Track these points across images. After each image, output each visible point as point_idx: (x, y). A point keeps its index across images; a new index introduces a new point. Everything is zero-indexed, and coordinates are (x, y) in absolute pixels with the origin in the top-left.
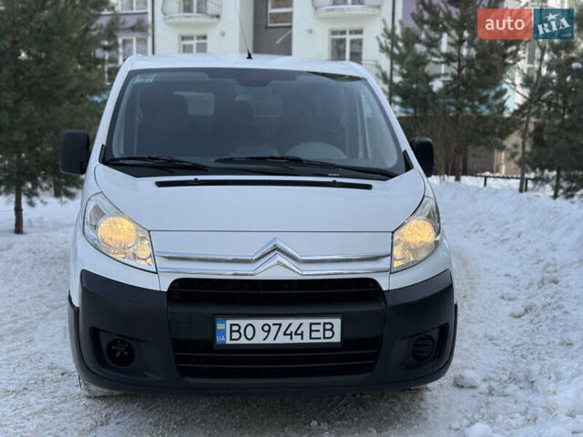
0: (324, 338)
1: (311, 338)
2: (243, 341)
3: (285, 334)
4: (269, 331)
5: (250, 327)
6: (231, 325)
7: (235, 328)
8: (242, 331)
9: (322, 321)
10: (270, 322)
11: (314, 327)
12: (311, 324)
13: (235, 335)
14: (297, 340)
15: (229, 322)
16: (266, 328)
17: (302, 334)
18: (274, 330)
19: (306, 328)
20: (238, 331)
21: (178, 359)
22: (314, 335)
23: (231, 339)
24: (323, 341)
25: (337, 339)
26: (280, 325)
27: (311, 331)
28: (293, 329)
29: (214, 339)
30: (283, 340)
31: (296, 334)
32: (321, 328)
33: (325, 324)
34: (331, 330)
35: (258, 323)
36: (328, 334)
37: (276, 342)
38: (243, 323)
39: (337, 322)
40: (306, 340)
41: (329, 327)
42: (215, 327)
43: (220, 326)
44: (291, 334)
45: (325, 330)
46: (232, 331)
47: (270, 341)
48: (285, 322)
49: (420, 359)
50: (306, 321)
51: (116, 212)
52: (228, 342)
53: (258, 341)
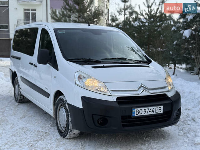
0: (159, 112)
2: (139, 115)
3: (150, 112)
4: (146, 111)
5: (141, 110)
6: (136, 110)
7: (137, 111)
8: (139, 112)
9: (158, 107)
10: (146, 108)
11: (157, 109)
12: (156, 108)
13: (137, 113)
14: (152, 113)
15: (136, 109)
16: (145, 110)
17: (154, 111)
18: (147, 110)
19: (154, 110)
20: (138, 112)
21: (122, 122)
22: (157, 111)
23: (136, 114)
24: (159, 113)
25: (162, 112)
26: (148, 109)
27: (156, 110)
28: (151, 110)
29: (132, 114)
30: (149, 113)
32: (158, 109)
33: (159, 108)
34: (161, 109)
35: (143, 109)
36: (160, 111)
37: (148, 114)
38: (139, 109)
39: (162, 107)
40: (155, 113)
41: (160, 108)
42: (132, 111)
43: (133, 111)
44: (151, 112)
45: (159, 109)
46: (136, 112)
47: (146, 114)
48: (150, 108)
49: (177, 116)
50: (155, 107)
51: (89, 77)
52: (136, 115)
53: (143, 114)
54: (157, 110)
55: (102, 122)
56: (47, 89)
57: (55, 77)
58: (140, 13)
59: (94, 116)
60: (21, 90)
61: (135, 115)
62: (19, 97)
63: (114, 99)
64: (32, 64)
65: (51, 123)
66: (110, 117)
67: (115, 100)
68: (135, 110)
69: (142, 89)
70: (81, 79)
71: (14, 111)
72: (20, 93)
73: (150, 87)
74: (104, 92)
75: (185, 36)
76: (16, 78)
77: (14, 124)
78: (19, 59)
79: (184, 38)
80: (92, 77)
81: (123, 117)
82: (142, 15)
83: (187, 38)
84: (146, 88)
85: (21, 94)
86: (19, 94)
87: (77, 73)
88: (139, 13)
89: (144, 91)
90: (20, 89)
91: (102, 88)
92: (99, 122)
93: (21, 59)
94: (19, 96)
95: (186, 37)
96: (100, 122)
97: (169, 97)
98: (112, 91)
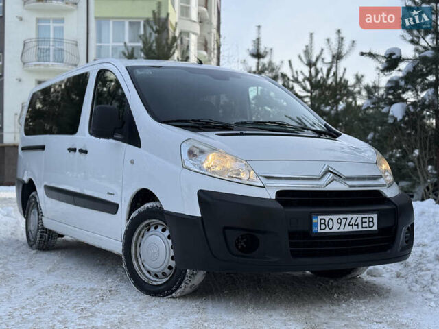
0: (370, 227)
1: (363, 227)
2: (327, 230)
3: (349, 225)
4: (340, 223)
5: (331, 221)
6: (321, 219)
7: (323, 221)
8: (326, 223)
9: (368, 216)
10: (341, 217)
11: (364, 220)
12: (363, 218)
13: (323, 226)
14: (355, 228)
15: (319, 217)
16: (339, 221)
17: (358, 225)
18: (344, 221)
19: (359, 221)
20: (324, 223)
21: (292, 245)
22: (364, 225)
23: (321, 229)
24: (368, 229)
25: (375, 228)
26: (346, 219)
27: (362, 222)
28: (353, 221)
29: (311, 228)
30: (348, 229)
31: (355, 225)
32: (366, 220)
33: (369, 217)
34: (372, 221)
35: (335, 218)
36: (371, 224)
37: (345, 230)
38: (327, 217)
39: (375, 216)
40: (360, 229)
41: (371, 219)
42: (311, 220)
43: (314, 220)
44: (352, 225)
45: (369, 222)
46: (321, 224)
47: (341, 230)
48: (349, 217)
49: (407, 242)
50: (360, 216)
51: (214, 150)
52: (319, 231)
53: (335, 230)
54: (364, 222)
55: (245, 246)
56: (112, 194)
57: (132, 162)
58: (293, 77)
59: (227, 231)
60: (43, 219)
61: (319, 229)
62: (39, 236)
63: (272, 195)
64: (74, 150)
65: (117, 278)
66: (264, 233)
67: (274, 197)
68: (317, 220)
69: (330, 176)
70: (195, 155)
71: (29, 262)
72: (42, 225)
73: (346, 174)
74: (248, 180)
75: (393, 117)
76: (33, 193)
77: (33, 281)
78: (42, 148)
79: (391, 121)
80: (221, 150)
81: (292, 235)
82: (296, 80)
83: (398, 119)
84: (338, 176)
85: (43, 228)
86: (38, 229)
87: (184, 144)
88: (291, 78)
89: (334, 180)
90: (42, 216)
91: (242, 174)
92: (240, 247)
93: (46, 148)
94: (39, 234)
95: (396, 119)
96: (242, 246)
97: (388, 199)
98: (265, 179)
